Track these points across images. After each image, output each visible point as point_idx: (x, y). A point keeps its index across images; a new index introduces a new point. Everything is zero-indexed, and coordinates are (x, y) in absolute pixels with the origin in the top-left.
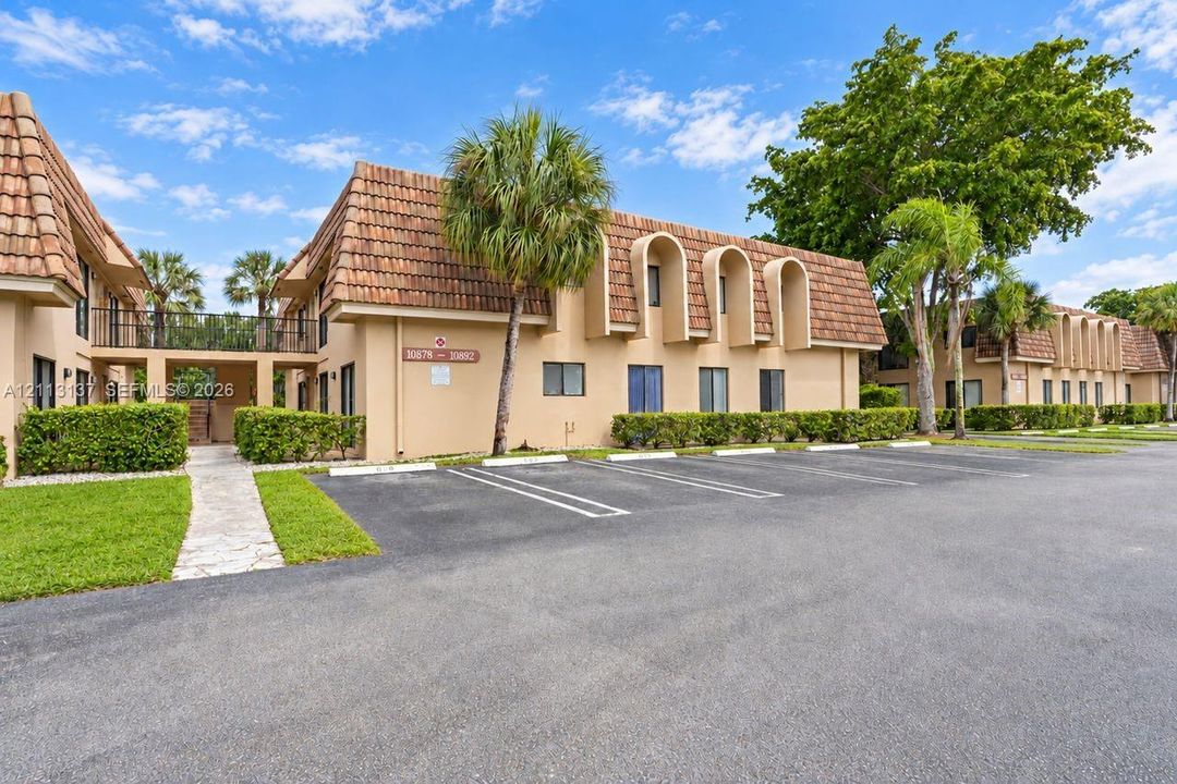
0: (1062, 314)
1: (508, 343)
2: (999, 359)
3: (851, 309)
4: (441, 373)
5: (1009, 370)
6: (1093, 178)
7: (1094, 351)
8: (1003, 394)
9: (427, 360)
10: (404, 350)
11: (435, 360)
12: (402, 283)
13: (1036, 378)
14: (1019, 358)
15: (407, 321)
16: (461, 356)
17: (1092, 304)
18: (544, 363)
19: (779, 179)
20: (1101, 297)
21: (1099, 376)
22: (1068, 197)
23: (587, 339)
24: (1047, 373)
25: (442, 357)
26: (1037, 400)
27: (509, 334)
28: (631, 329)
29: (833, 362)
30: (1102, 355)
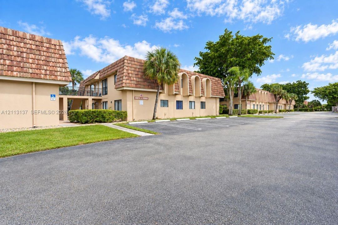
0: (257, 90)
1: (157, 96)
2: (245, 100)
3: (218, 89)
4: (141, 102)
5: (247, 102)
6: (263, 63)
7: (263, 98)
8: (246, 107)
9: (139, 99)
10: (135, 97)
11: (140, 99)
12: (135, 82)
13: (252, 104)
14: (249, 100)
15: (135, 91)
16: (145, 98)
17: (262, 87)
18: (161, 100)
19: (201, 58)
20: (263, 86)
21: (263, 104)
22: (259, 67)
23: (169, 95)
24: (254, 103)
25: (141, 98)
26: (252, 108)
27: (157, 94)
28: (178, 93)
29: (214, 100)
30: (264, 99)
